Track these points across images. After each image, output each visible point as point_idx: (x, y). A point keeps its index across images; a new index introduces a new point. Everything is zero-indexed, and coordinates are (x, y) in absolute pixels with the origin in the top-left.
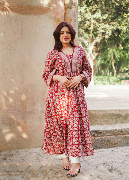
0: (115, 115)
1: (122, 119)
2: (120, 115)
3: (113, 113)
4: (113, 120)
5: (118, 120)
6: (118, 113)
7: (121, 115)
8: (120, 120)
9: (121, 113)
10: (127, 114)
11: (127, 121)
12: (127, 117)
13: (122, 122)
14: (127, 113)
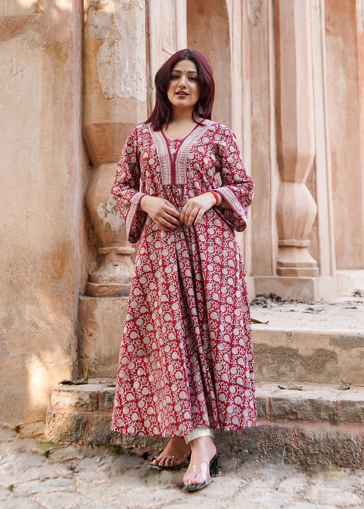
0: (273, 351)
1: (300, 369)
2: (291, 353)
3: (264, 345)
4: (265, 370)
5: (282, 369)
6: (283, 342)
7: (294, 354)
8: (293, 370)
9: (293, 346)
10: (320, 350)
11: (322, 377)
12: (324, 362)
13: (301, 379)
14: (320, 346)
